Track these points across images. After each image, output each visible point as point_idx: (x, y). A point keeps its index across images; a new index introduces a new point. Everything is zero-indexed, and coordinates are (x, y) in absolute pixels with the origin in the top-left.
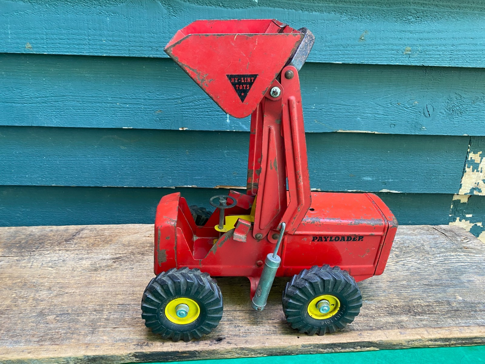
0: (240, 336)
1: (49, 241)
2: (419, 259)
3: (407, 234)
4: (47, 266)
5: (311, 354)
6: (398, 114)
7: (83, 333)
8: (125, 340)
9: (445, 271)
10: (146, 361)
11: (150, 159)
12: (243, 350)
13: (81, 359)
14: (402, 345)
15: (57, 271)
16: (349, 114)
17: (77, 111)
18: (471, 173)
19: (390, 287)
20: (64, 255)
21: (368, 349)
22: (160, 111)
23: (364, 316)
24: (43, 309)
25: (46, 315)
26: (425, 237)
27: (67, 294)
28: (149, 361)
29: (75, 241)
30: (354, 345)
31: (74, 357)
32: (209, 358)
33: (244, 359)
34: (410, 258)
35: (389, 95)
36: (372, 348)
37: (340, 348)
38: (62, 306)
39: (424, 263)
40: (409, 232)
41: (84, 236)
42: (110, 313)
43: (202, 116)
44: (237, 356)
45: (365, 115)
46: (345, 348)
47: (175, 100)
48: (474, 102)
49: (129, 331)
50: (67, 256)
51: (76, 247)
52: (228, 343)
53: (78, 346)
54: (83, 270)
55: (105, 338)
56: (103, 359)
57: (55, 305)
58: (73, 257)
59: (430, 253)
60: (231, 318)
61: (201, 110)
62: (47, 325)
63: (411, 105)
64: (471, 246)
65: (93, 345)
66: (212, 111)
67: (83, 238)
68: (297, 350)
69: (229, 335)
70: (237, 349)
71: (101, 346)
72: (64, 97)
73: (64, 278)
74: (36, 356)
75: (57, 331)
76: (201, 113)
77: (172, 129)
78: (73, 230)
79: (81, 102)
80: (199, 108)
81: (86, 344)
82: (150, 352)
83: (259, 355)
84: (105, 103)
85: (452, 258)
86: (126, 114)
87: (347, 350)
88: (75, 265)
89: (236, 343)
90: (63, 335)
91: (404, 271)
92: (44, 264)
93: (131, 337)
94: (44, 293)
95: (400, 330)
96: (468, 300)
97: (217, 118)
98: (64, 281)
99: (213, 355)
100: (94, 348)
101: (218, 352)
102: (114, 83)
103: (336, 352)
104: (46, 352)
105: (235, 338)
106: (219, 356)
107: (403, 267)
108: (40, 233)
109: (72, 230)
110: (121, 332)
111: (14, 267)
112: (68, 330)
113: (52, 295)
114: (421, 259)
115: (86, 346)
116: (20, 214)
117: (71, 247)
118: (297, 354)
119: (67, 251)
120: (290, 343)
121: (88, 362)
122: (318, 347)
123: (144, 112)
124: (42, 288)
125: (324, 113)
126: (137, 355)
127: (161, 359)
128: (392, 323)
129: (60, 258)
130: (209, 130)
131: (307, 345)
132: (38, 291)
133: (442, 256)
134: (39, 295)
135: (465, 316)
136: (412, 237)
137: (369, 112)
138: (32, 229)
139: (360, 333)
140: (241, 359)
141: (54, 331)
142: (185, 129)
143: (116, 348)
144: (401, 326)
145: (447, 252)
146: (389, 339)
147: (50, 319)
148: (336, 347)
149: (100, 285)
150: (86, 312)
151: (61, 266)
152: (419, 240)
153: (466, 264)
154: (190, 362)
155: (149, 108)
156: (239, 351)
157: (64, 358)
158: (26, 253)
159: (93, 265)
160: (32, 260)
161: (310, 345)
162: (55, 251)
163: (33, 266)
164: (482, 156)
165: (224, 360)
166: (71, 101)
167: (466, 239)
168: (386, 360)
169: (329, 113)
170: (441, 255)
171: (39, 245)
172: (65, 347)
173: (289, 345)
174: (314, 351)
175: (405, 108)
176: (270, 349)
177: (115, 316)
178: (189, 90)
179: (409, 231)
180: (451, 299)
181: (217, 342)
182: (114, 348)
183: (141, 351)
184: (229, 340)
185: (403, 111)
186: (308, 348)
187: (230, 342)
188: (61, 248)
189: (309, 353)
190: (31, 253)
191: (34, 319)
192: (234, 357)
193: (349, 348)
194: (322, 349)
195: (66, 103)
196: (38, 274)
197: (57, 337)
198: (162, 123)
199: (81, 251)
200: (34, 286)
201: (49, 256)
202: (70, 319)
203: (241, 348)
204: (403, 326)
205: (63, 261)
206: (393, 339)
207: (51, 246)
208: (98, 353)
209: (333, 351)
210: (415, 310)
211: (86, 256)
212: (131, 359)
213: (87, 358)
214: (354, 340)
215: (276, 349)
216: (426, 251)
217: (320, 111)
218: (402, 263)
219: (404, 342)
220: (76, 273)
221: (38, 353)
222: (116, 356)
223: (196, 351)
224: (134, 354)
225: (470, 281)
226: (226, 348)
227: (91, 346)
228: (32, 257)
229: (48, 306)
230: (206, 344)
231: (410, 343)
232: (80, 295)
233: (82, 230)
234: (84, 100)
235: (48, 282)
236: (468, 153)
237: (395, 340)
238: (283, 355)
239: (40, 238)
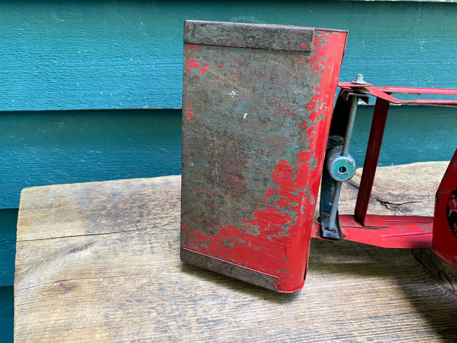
38: (264, 331)
57: (250, 330)
108: (128, 190)
111: (122, 255)
116: (85, 159)
132: (195, 301)
134: (203, 309)
158: (129, 226)
160: (147, 239)
171: (141, 210)
190: (136, 226)
228: (142, 232)
239: (134, 197)
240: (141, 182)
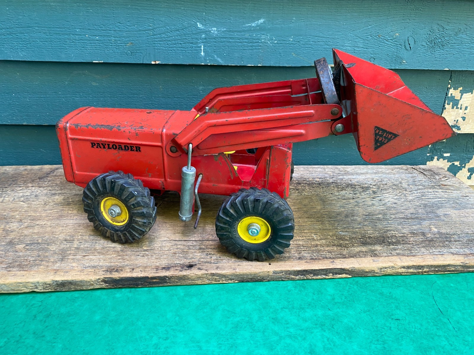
0: (211, 263)
1: (22, 179)
2: (396, 195)
3: (386, 173)
4: (19, 201)
5: (282, 280)
6: (378, 47)
7: (52, 261)
8: (94, 267)
9: (422, 206)
10: (115, 287)
11: (123, 96)
12: (214, 276)
13: (49, 284)
14: (374, 272)
15: (29, 206)
16: (328, 47)
17: (44, 44)
18: (451, 110)
19: (365, 220)
20: (37, 191)
21: (340, 276)
22: (132, 43)
23: (337, 245)
24: (13, 239)
25: (15, 244)
26: (403, 176)
27: (38, 226)
28: (119, 286)
29: (48, 179)
30: (326, 272)
31: (42, 282)
32: (179, 284)
33: (215, 285)
34: (388, 194)
35: (370, 27)
36: (344, 276)
37: (312, 275)
38: (32, 236)
39: (401, 199)
40: (388, 172)
41: (58, 174)
42: (81, 243)
43: (174, 49)
44: (207, 282)
45: (344, 48)
46: (317, 275)
47: (146, 32)
48: (456, 34)
49: (99, 259)
50: (39, 191)
51: (50, 184)
52: (199, 269)
53: (46, 272)
54: (55, 204)
55: (74, 265)
56: (72, 284)
57: (26, 236)
58: (46, 193)
59: (407, 190)
60: (204, 246)
61: (174, 42)
62: (16, 253)
63: (392, 37)
64: (449, 183)
65: (62, 271)
66: (185, 43)
67: (58, 176)
68: (268, 276)
69: (200, 262)
70: (208, 275)
71: (69, 272)
72: (29, 28)
73: (35, 211)
74: (4, 281)
75: (26, 258)
76: (174, 45)
77: (144, 63)
78: (48, 169)
79: (48, 34)
80: (172, 40)
81: (55, 270)
82: (119, 277)
83: (230, 281)
84: (73, 35)
85: (430, 194)
86: (96, 46)
87: (319, 277)
88: (47, 200)
89: (207, 269)
90: (32, 262)
91: (380, 205)
92: (16, 199)
93: (101, 264)
94: (14, 224)
95: (373, 258)
96: (443, 231)
97: (191, 50)
98: (35, 214)
99: (183, 281)
100: (63, 274)
101: (188, 278)
102: (82, 13)
103: (308, 279)
104: (13, 277)
105: (207, 264)
106: (190, 282)
107: (380, 202)
108: (14, 172)
109: (46, 169)
110: (91, 260)
112: (37, 258)
113: (22, 226)
114: (399, 195)
115: (55, 271)
117: (44, 184)
118: (269, 281)
119: (40, 187)
120: (261, 269)
121: (57, 287)
122: (290, 274)
123: (115, 44)
124: (13, 220)
125: (303, 46)
126: (106, 281)
127: (131, 285)
128: (366, 252)
129: (32, 194)
130: (183, 63)
131: (278, 271)
132: (8, 223)
133: (420, 193)
134: (9, 226)
135: (439, 246)
136: (390, 176)
137: (349, 45)
138: (6, 168)
139: (332, 260)
140: (212, 285)
141: (22, 258)
142: (157, 62)
143: (85, 273)
144: (374, 254)
145: (425, 189)
146: (362, 266)
147: (20, 248)
148: (308, 274)
149: (72, 218)
150: (57, 242)
151: (33, 201)
152: (397, 179)
153: (443, 199)
154: (161, 288)
155: (119, 40)
156: (210, 277)
157: (32, 283)
159: (66, 200)
160: (4, 196)
161: (282, 272)
162: (28, 187)
163: (4, 201)
164: (462, 93)
165: (195, 286)
166: (37, 32)
167: (445, 177)
168: (357, 285)
169: (307, 46)
170: (419, 191)
171: (12, 182)
172: (33, 272)
173: (260, 271)
174: (286, 278)
175: (385, 41)
176: (241, 275)
177: (85, 246)
178: (161, 20)
179: (388, 170)
180: (427, 231)
181: (187, 268)
182: (83, 273)
183: (110, 277)
184: (200, 267)
185: (383, 44)
186: (280, 274)
187: (201, 268)
188: (34, 185)
189: (280, 280)
190: (3, 190)
191: (3, 248)
192: (205, 283)
193: (321, 275)
194: (293, 275)
195: (32, 35)
196: (10, 208)
197: (26, 264)
198: (134, 57)
199: (55, 188)
200: (4, 218)
201: (21, 191)
202: (40, 248)
203: (211, 273)
204: (376, 254)
205: (35, 196)
206: (366, 266)
207: (24, 183)
208: (67, 278)
209: (305, 278)
210: (390, 241)
211: (60, 192)
212: (100, 284)
213: (55, 283)
214: (326, 267)
215: (247, 275)
216: (403, 188)
217: (299, 43)
218: (379, 199)
219: (377, 269)
220: (48, 207)
221: (6, 278)
222: (85, 281)
223: (166, 277)
224: (103, 280)
225: (446, 215)
226: (197, 274)
227: (60, 271)
228: (4, 193)
229: (18, 236)
230: (176, 270)
231: (382, 270)
232: (51, 227)
233: (57, 169)
234: (51, 31)
235: (20, 215)
236: (448, 89)
237: (367, 267)
238: (254, 281)
239: (14, 176)
240: (25, 168)
